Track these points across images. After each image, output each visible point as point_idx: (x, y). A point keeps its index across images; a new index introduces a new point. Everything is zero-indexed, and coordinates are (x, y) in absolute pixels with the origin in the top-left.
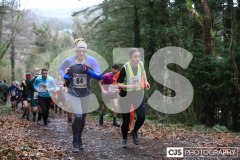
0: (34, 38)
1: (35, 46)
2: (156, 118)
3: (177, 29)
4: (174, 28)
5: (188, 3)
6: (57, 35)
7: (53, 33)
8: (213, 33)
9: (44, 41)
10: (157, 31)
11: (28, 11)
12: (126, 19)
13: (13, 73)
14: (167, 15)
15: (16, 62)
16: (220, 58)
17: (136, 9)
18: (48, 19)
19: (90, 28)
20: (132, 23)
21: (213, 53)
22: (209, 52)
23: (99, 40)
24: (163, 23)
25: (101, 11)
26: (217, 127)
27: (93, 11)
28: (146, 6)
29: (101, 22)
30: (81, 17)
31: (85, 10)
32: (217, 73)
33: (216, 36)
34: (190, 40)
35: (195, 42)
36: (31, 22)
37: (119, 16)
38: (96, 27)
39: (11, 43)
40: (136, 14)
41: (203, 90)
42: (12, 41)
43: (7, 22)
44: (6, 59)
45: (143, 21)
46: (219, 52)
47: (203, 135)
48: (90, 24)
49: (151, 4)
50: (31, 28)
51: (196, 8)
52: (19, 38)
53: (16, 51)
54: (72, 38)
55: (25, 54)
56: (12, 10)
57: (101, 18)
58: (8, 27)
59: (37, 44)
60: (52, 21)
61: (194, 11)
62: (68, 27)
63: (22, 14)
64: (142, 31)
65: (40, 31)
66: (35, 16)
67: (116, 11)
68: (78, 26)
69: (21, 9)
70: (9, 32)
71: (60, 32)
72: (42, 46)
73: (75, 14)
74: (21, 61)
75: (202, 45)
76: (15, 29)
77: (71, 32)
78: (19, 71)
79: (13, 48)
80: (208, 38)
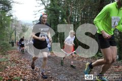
7: (27, 27)
15: (17, 35)
36: (21, 24)
39: (15, 30)
44: (13, 34)
45: (52, 24)
55: (19, 33)
59: (22, 30)
60: (27, 23)
63: (18, 21)
77: (32, 27)
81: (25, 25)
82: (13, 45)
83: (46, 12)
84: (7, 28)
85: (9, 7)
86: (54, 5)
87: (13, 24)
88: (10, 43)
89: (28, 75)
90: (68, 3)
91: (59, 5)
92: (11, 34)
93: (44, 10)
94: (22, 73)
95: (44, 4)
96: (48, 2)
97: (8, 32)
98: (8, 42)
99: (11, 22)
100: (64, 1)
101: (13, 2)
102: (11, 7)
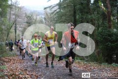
0: (26, 20)
1: (26, 24)
2: (84, 59)
3: (94, 16)
4: (93, 15)
5: (100, 3)
6: (36, 18)
7: (35, 17)
8: (112, 18)
9: (30, 21)
10: (84, 17)
11: (23, 7)
12: (70, 11)
13: (16, 37)
14: (90, 9)
15: (17, 31)
16: (115, 30)
17: (75, 6)
18: (32, 11)
19: (52, 15)
20: (72, 13)
21: (112, 28)
22: (110, 27)
23: (57, 21)
24: (87, 13)
25: (57, 7)
26: (114, 64)
27: (54, 7)
28: (79, 5)
29: (58, 12)
30: (48, 10)
31: (50, 7)
32: (114, 38)
33: (114, 19)
34: (101, 21)
35: (103, 22)
36: (24, 12)
37: (66, 9)
38: (55, 15)
40: (74, 8)
41: (107, 46)
42: (15, 21)
43: (13, 12)
44: (13, 30)
46: (115, 27)
47: (107, 68)
48: (52, 13)
49: (82, 4)
50: (24, 15)
51: (104, 6)
52: (19, 20)
53: (17, 26)
54: (44, 20)
55: (21, 28)
56: (16, 6)
57: (58, 10)
58: (14, 14)
59: (27, 23)
60: (35, 12)
61: (103, 7)
62: (42, 14)
63: (20, 8)
64: (77, 17)
65: (29, 17)
66: (26, 9)
67: (65, 7)
68: (47, 14)
69: (20, 6)
70: (14, 17)
71: (38, 17)
72: (29, 24)
73: (45, 9)
74: (20, 31)
75: (107, 24)
76: (17, 16)
77: (43, 17)
78: (19, 35)
79: (16, 25)
80: (110, 21)
81: (32, 14)
84: (3, 19)
87: (12, 12)
97: (3, 27)
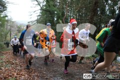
82: (8, 46)
83: (42, 13)
85: (4, 8)
86: (49, 6)
88: (5, 44)
89: (23, 77)
90: (63, 4)
91: (55, 6)
92: (6, 35)
93: (40, 11)
94: (17, 74)
95: (39, 4)
96: (43, 2)
98: (3, 43)
99: (6, 23)
100: (59, 3)
101: (8, 3)
102: (6, 8)
